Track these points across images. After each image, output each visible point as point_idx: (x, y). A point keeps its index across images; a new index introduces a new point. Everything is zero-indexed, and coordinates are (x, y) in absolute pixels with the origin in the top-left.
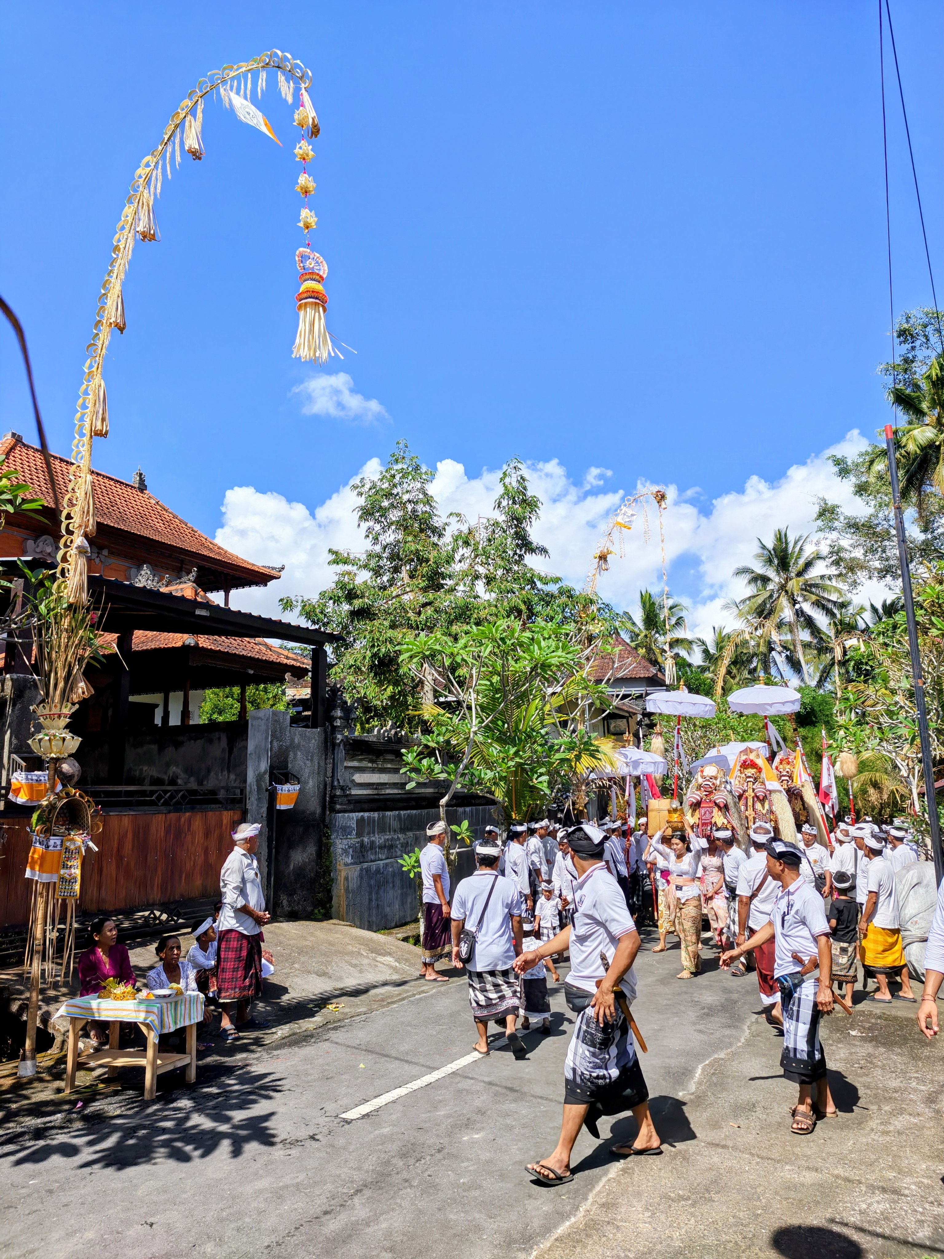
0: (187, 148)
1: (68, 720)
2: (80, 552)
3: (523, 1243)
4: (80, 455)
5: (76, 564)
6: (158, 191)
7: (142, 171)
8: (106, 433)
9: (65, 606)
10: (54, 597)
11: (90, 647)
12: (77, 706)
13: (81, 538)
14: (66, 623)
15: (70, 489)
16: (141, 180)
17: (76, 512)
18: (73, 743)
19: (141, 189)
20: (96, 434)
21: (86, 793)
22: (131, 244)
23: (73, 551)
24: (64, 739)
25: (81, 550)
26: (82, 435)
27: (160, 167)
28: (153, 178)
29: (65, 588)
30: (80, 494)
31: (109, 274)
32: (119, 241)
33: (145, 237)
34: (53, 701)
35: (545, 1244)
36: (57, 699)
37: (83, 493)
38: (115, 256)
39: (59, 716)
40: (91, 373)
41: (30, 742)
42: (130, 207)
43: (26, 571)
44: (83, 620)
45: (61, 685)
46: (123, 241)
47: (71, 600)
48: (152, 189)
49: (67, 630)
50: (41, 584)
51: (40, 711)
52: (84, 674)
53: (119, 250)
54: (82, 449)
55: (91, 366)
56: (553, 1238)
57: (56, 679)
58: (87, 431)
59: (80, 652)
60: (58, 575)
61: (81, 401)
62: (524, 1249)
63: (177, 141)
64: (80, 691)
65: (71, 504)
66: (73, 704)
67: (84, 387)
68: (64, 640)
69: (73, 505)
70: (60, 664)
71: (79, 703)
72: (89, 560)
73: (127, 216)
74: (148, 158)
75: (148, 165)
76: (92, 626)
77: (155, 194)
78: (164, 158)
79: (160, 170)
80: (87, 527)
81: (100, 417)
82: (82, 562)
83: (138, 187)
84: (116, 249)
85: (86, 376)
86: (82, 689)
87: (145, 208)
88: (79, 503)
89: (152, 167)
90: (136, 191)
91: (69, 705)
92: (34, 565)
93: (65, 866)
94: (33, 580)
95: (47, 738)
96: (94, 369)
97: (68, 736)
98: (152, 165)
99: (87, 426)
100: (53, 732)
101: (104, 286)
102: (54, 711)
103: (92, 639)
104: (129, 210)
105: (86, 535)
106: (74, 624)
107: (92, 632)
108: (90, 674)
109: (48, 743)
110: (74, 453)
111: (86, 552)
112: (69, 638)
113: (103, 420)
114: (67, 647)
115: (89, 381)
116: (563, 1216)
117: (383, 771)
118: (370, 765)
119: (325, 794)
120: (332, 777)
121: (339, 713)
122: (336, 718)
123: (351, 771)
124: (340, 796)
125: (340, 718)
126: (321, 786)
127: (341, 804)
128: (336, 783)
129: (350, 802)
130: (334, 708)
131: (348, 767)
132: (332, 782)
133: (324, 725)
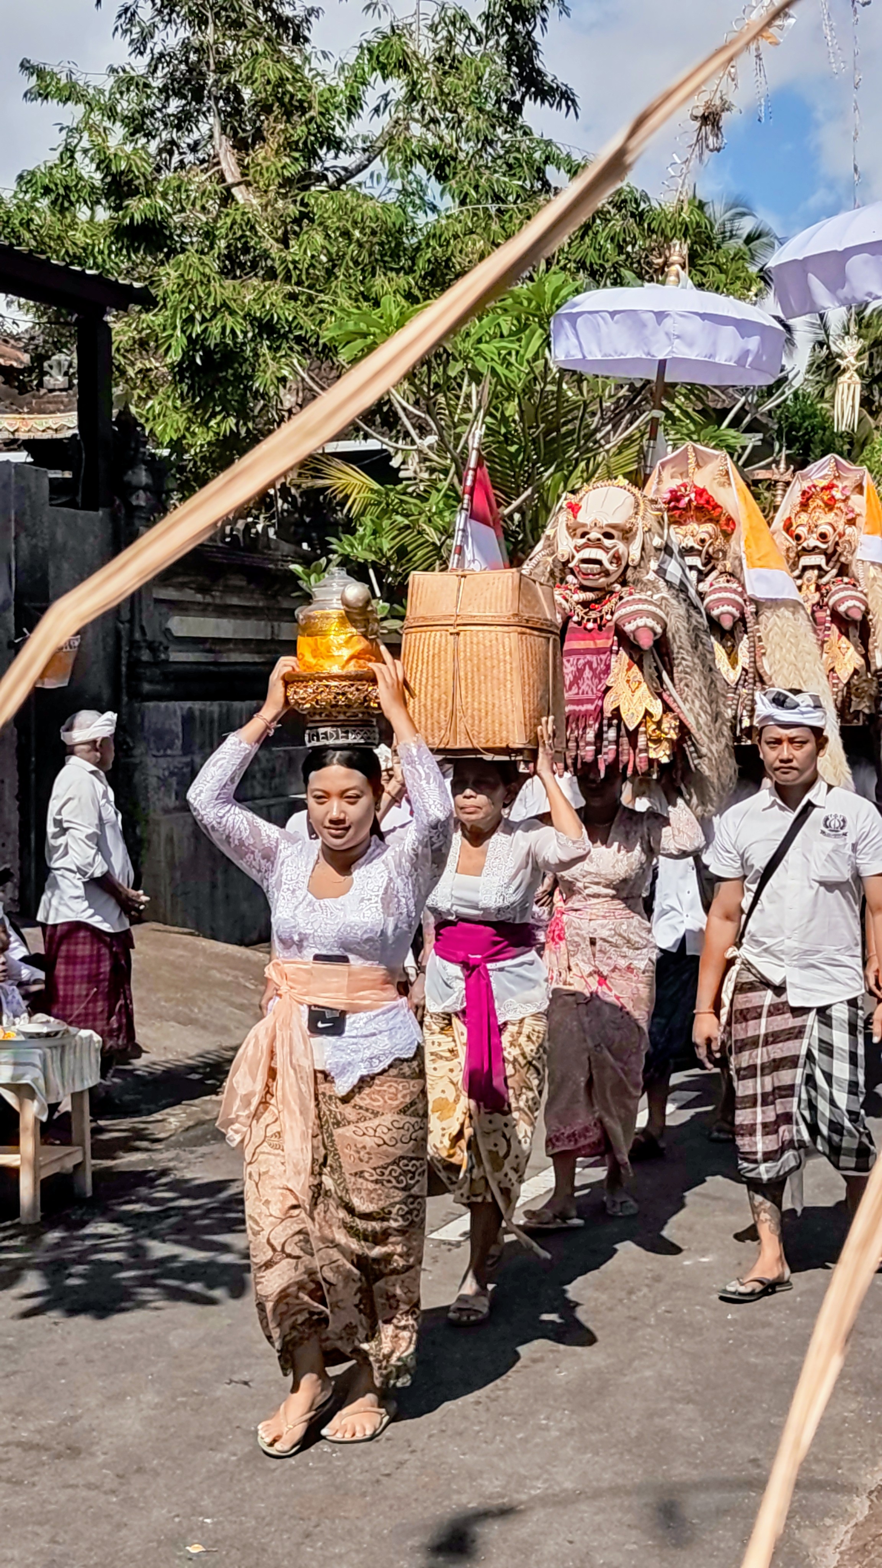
117: (223, 611)
118: (199, 597)
119: (118, 658)
120: (131, 621)
121: (143, 477)
122: (138, 488)
123: (164, 609)
124: (148, 664)
125: (146, 488)
126: (110, 641)
127: (151, 682)
128: (137, 636)
129: (166, 678)
130: (132, 464)
131: (158, 601)
132: (131, 632)
133: (110, 504)
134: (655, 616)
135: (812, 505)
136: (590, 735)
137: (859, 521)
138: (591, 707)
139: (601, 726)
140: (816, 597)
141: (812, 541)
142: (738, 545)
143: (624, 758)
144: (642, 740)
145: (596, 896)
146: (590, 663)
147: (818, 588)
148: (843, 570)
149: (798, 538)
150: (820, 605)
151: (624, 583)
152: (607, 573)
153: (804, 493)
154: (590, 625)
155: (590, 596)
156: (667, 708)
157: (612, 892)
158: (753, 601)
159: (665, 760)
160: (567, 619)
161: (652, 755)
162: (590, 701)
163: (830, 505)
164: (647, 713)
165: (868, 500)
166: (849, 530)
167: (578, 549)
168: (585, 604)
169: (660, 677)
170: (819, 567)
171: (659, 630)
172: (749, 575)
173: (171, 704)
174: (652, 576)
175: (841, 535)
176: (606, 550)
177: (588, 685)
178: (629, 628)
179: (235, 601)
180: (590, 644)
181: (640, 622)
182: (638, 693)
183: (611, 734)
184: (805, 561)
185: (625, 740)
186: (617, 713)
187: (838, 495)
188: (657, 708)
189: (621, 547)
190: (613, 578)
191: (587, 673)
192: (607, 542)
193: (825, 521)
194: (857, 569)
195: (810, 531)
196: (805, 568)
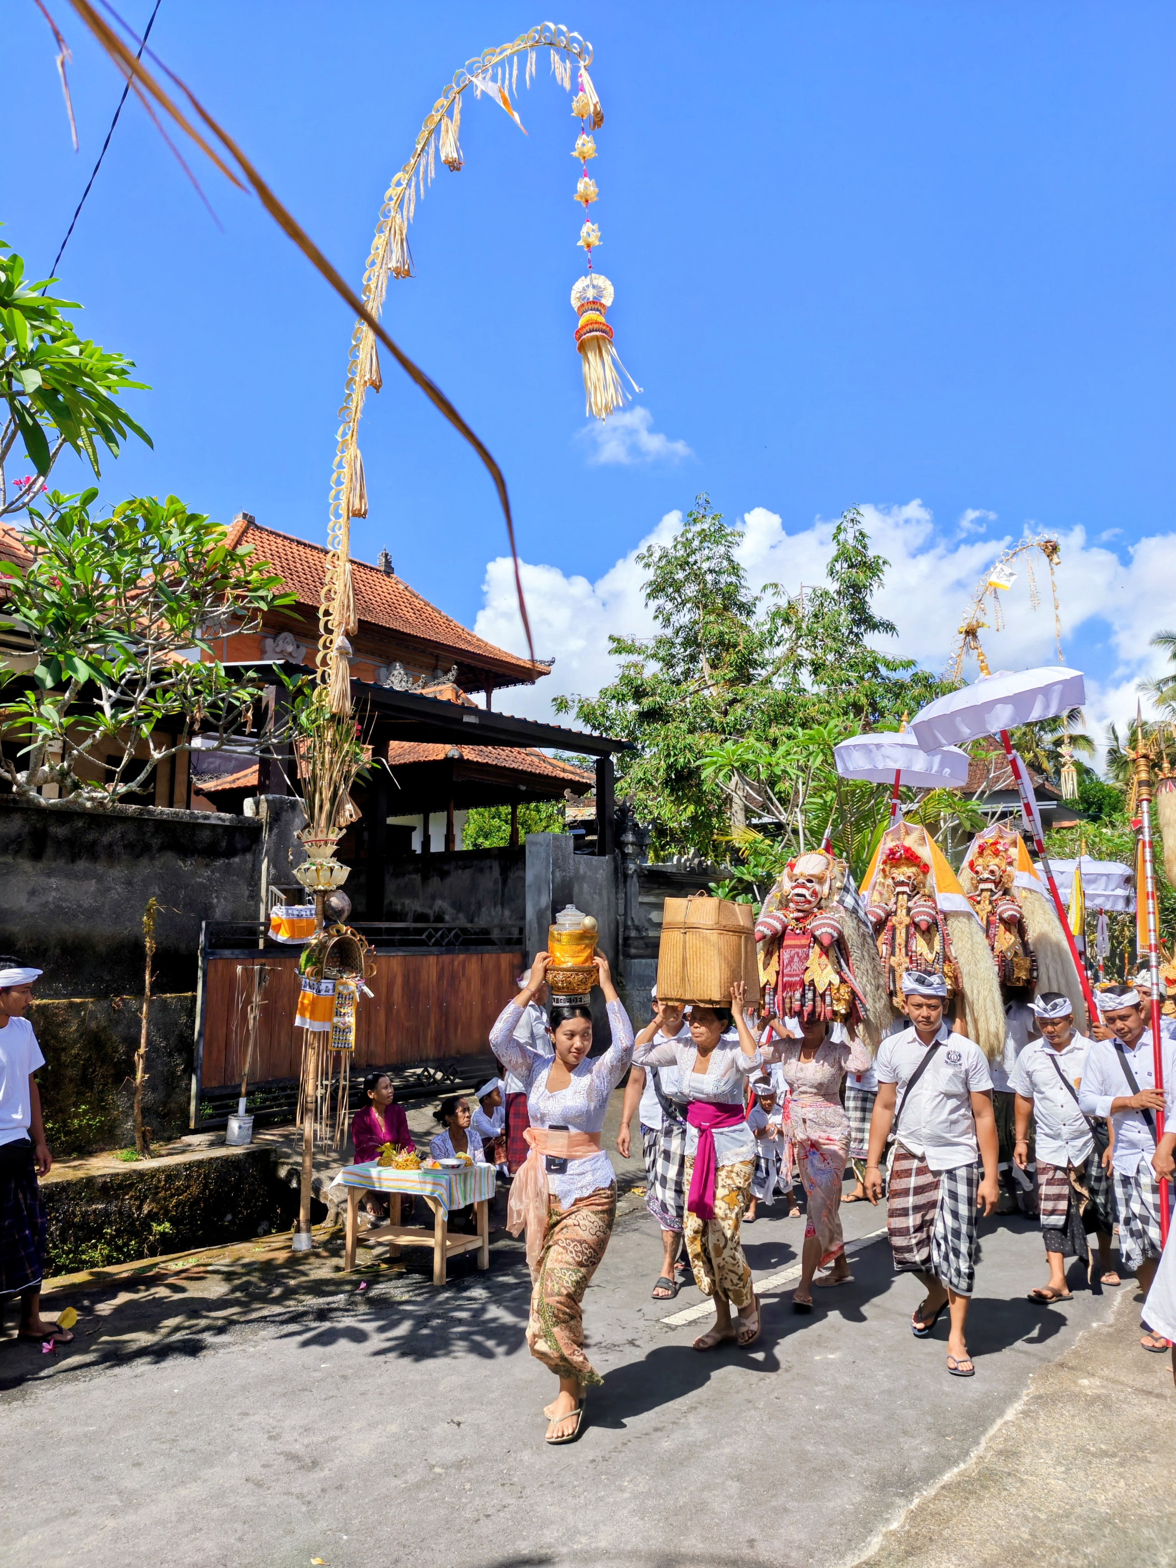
0: (443, 158)
1: (335, 847)
2: (341, 654)
3: (901, 1487)
4: (336, 538)
5: (338, 668)
6: (412, 214)
7: (392, 192)
8: (366, 512)
9: (327, 716)
10: (313, 707)
11: (356, 762)
12: (345, 831)
13: (341, 638)
14: (329, 736)
15: (327, 580)
16: (393, 203)
17: (335, 607)
18: (342, 874)
19: (392, 213)
20: (354, 515)
21: (361, 931)
22: (383, 281)
23: (333, 653)
24: (332, 870)
25: (342, 651)
26: (338, 516)
27: (413, 184)
28: (406, 200)
29: (327, 695)
30: (339, 586)
32: (369, 279)
33: (398, 274)
34: (319, 825)
35: (930, 1492)
36: (323, 822)
37: (342, 585)
38: (365, 298)
39: (326, 843)
40: (345, 442)
41: (295, 872)
42: (380, 237)
43: (284, 677)
44: (348, 731)
45: (327, 806)
46: (374, 280)
47: (334, 710)
48: (405, 213)
49: (330, 744)
50: (299, 691)
51: (305, 836)
52: (351, 794)
53: (370, 291)
54: (338, 533)
55: (344, 434)
56: (938, 1486)
57: (322, 801)
58: (343, 511)
59: (346, 768)
60: (318, 681)
61: (334, 476)
62: (903, 1494)
63: (432, 150)
64: (347, 814)
65: (329, 598)
66: (341, 829)
67: (338, 459)
68: (327, 757)
69: (331, 600)
70: (324, 783)
71: (347, 827)
72: (350, 661)
73: (377, 249)
74: (399, 175)
75: (399, 184)
76: (358, 739)
77: (408, 220)
78: (417, 173)
79: (413, 188)
80: (348, 624)
81: (358, 493)
82: (344, 665)
83: (389, 211)
84: (366, 289)
85: (340, 446)
86: (350, 811)
87: (398, 237)
88: (338, 596)
89: (404, 186)
90: (386, 217)
91: (337, 830)
92: (290, 669)
93: (338, 1014)
94: (291, 687)
95: (314, 868)
96: (349, 437)
97: (336, 866)
98: (404, 183)
99: (343, 505)
100: (319, 861)
101: (355, 336)
102: (321, 836)
103: (358, 754)
104: (379, 241)
105: (347, 634)
106: (338, 737)
107: (358, 746)
108: (356, 794)
109: (315, 874)
110: (329, 539)
111: (348, 655)
112: (334, 752)
113: (361, 497)
114: (331, 762)
115: (342, 452)
116: (952, 1461)
119: (617, 935)
120: (625, 914)
121: (630, 837)
122: (627, 844)
123: (646, 908)
126: (613, 926)
127: (637, 948)
128: (629, 922)
130: (624, 831)
131: (641, 903)
132: (625, 921)
133: (613, 852)
134: (833, 927)
135: (985, 853)
136: (798, 995)
137: (1015, 863)
138: (797, 979)
139: (804, 990)
140: (989, 908)
141: (986, 875)
142: (932, 879)
143: (818, 1010)
144: (828, 999)
145: (805, 1093)
146: (798, 953)
147: (991, 902)
148: (1006, 892)
149: (977, 873)
150: (992, 913)
151: (820, 908)
152: (809, 902)
153: (980, 846)
154: (798, 931)
155: (801, 914)
156: (843, 981)
157: (814, 1090)
158: (942, 912)
159: (843, 1011)
160: (785, 928)
161: (836, 1008)
162: (797, 975)
163: (996, 853)
164: (830, 984)
165: (1020, 851)
166: (1009, 868)
167: (793, 888)
168: (797, 919)
169: (839, 962)
170: (991, 890)
171: (835, 935)
172: (939, 897)
174: (835, 904)
175: (1004, 871)
176: (808, 889)
177: (796, 966)
178: (817, 933)
180: (797, 942)
181: (824, 930)
182: (825, 971)
183: (810, 995)
184: (982, 886)
185: (818, 999)
186: (812, 983)
187: (1000, 848)
188: (836, 980)
189: (817, 887)
190: (813, 905)
191: (796, 959)
192: (809, 885)
193: (994, 863)
194: (1014, 891)
195: (984, 869)
196: (982, 890)
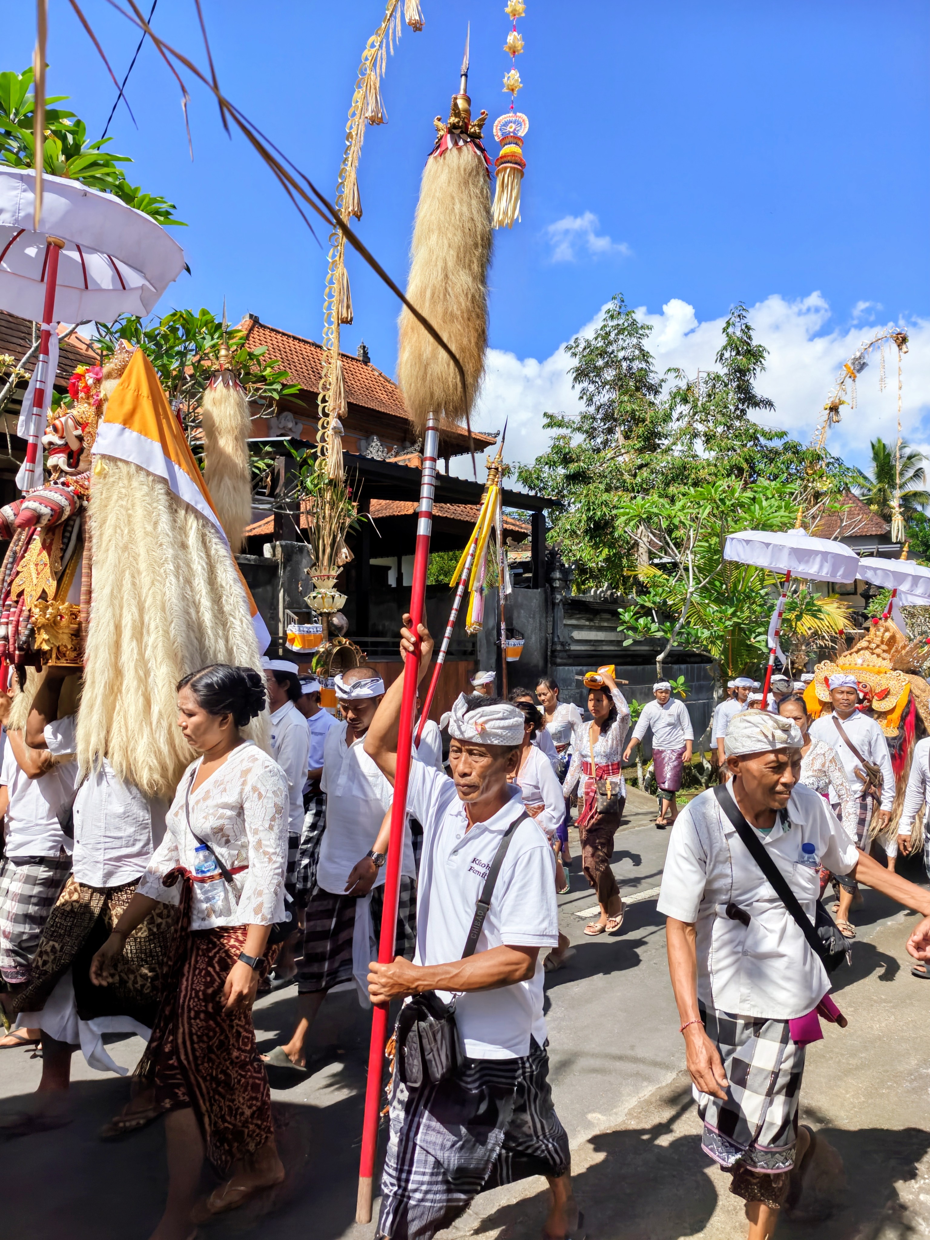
0: (407, 21)
1: (335, 581)
2: (335, 433)
4: (330, 343)
5: (333, 443)
6: (384, 70)
7: (368, 53)
8: (351, 319)
9: (327, 481)
10: (316, 475)
11: (349, 517)
12: (342, 569)
13: (335, 420)
14: (328, 496)
15: (323, 375)
16: (368, 63)
17: (330, 396)
18: (341, 600)
19: (368, 72)
20: (343, 322)
21: (356, 643)
22: (362, 128)
23: (330, 432)
24: (333, 597)
25: (336, 431)
26: (331, 323)
27: (384, 45)
28: (379, 58)
29: (326, 465)
30: (332, 379)
31: (344, 162)
32: (351, 128)
33: (373, 121)
34: (322, 564)
36: (326, 562)
37: (335, 378)
38: (348, 144)
39: (328, 578)
40: (334, 262)
41: (306, 599)
42: (359, 92)
43: (293, 451)
44: (342, 493)
45: (328, 550)
46: (355, 128)
47: (331, 476)
48: (378, 71)
49: (329, 503)
50: (305, 462)
51: (313, 572)
52: (345, 541)
53: (352, 138)
54: (331, 337)
55: (334, 256)
57: (324, 546)
58: (334, 319)
59: (341, 521)
60: (319, 454)
61: (327, 290)
63: (398, 15)
64: (344, 556)
65: (325, 388)
66: (339, 567)
67: (329, 276)
68: (327, 512)
69: (328, 389)
70: (325, 532)
71: (344, 566)
72: (342, 437)
73: (357, 102)
74: (373, 38)
75: (373, 46)
76: (350, 499)
77: (381, 76)
78: (387, 35)
79: (384, 48)
80: (340, 409)
81: (345, 305)
82: (338, 441)
83: (366, 70)
84: (349, 136)
85: (330, 265)
86: (345, 554)
87: (373, 91)
88: (332, 387)
89: (377, 47)
90: (363, 74)
91: (336, 568)
92: (296, 444)
94: (298, 459)
95: (320, 596)
96: (337, 258)
97: (337, 595)
98: (377, 45)
99: (334, 314)
100: (323, 590)
101: (341, 176)
102: (324, 573)
103: (350, 510)
104: (358, 95)
105: (339, 417)
106: (335, 497)
107: (350, 504)
108: (349, 541)
109: (321, 600)
110: (325, 341)
111: (340, 432)
112: (332, 509)
113: (348, 307)
114: (330, 516)
115: (333, 270)
117: (600, 629)
118: (587, 623)
119: (547, 649)
120: (553, 633)
121: (557, 575)
122: (555, 580)
123: (570, 628)
124: (560, 651)
125: (559, 579)
126: (543, 642)
127: (562, 658)
128: (556, 639)
129: (569, 657)
130: (553, 570)
131: (565, 625)
132: (553, 638)
133: (544, 586)
173: (570, 668)
179: (606, 624)
